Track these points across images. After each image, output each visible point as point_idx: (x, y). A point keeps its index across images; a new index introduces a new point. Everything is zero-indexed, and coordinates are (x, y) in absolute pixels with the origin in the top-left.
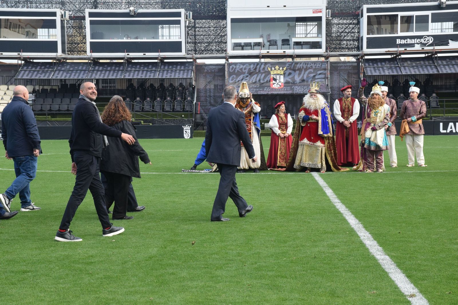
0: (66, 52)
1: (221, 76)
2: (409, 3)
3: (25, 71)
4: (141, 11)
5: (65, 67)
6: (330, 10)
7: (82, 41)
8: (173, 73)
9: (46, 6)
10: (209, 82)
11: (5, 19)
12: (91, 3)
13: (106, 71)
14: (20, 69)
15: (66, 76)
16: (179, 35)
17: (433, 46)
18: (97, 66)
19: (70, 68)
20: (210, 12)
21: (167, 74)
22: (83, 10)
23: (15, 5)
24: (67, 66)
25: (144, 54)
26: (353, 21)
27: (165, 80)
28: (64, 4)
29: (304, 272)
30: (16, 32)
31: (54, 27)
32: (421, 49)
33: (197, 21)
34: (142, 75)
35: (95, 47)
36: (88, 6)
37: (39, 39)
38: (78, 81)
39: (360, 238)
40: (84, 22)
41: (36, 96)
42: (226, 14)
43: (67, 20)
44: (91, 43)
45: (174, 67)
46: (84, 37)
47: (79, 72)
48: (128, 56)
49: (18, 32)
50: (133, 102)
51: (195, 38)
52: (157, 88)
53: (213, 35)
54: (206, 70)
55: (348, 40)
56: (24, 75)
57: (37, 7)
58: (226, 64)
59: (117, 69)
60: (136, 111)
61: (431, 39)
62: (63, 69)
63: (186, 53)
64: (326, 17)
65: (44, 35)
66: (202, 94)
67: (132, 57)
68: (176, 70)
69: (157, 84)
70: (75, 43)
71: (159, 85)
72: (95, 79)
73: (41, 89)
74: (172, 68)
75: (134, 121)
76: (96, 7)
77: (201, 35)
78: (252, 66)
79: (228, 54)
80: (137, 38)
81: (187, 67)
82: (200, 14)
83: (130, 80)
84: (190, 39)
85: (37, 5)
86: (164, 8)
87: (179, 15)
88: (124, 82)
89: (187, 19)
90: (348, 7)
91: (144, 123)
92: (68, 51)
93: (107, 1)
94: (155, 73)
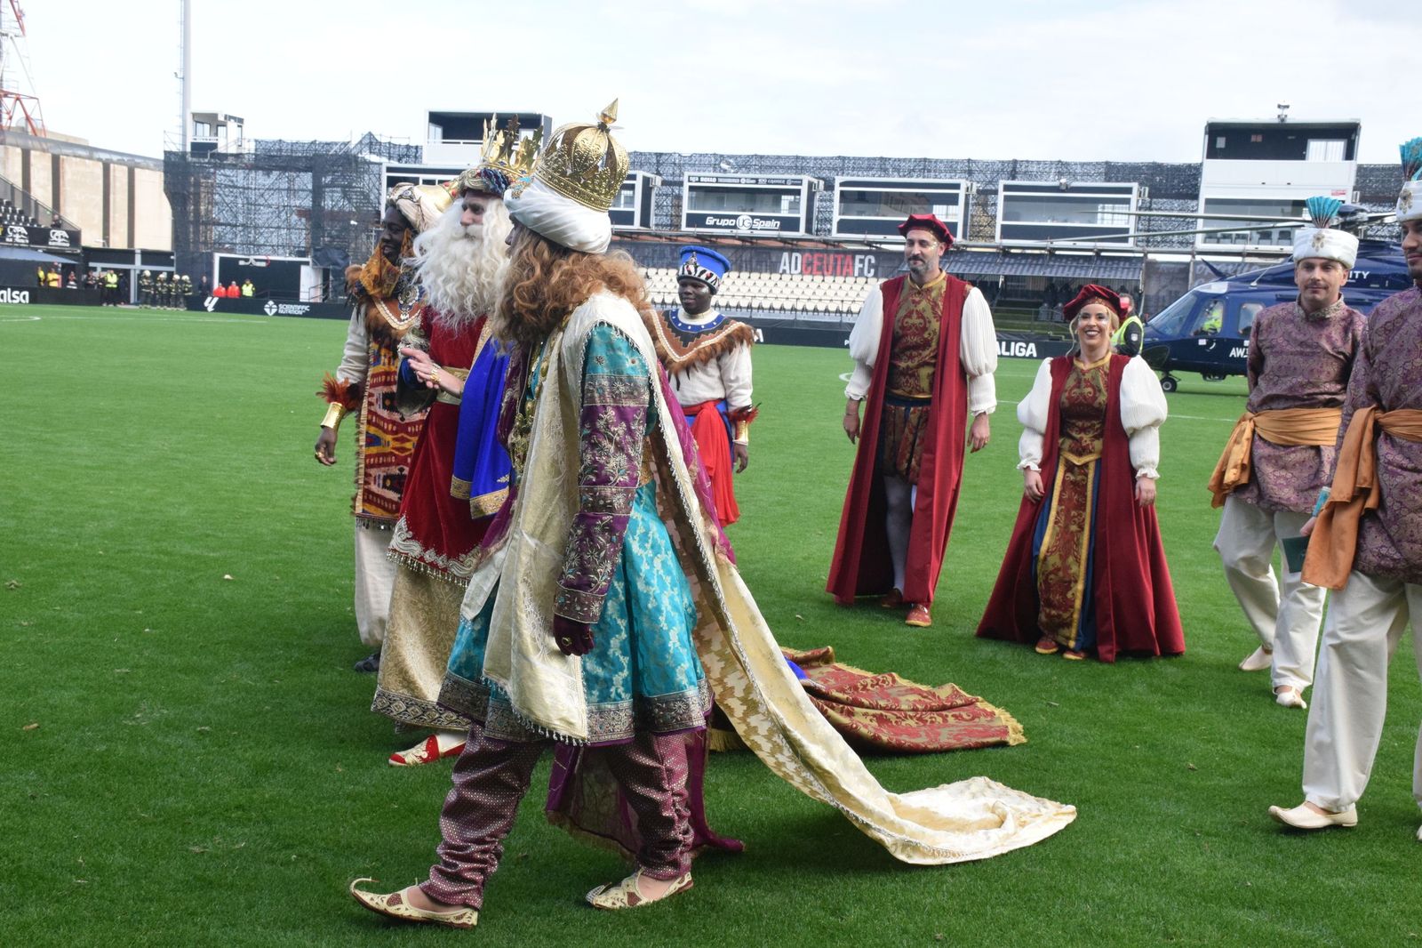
0: (968, 238)
1: (1182, 279)
4: (1075, 184)
5: (965, 257)
6: (1359, 192)
7: (990, 223)
8: (1113, 272)
9: (948, 175)
10: (1164, 287)
12: (1008, 172)
13: (1019, 264)
18: (1007, 257)
19: (971, 259)
20: (1174, 189)
21: (1104, 273)
22: (996, 182)
23: (908, 174)
24: (967, 256)
25: (1074, 244)
28: (971, 173)
31: (956, 203)
33: (1154, 200)
34: (1069, 273)
35: (1008, 232)
36: (1004, 176)
38: (980, 277)
40: (996, 197)
42: (1199, 192)
43: (973, 195)
44: (1003, 226)
46: (994, 217)
47: (982, 264)
48: (1052, 246)
51: (1150, 223)
54: (1160, 270)
57: (936, 177)
58: (1192, 263)
59: (1035, 262)
63: (1134, 244)
64: (1352, 202)
66: (1152, 303)
67: (1056, 247)
68: (1117, 268)
70: (981, 226)
74: (1113, 264)
75: (1051, 335)
76: (1014, 178)
78: (1230, 267)
79: (1196, 248)
80: (1066, 221)
81: (1133, 263)
82: (1160, 190)
84: (1142, 224)
85: (937, 173)
86: (1109, 181)
87: (1129, 191)
89: (1140, 196)
90: (1388, 188)
92: (970, 236)
93: (1030, 169)
94: (1087, 271)
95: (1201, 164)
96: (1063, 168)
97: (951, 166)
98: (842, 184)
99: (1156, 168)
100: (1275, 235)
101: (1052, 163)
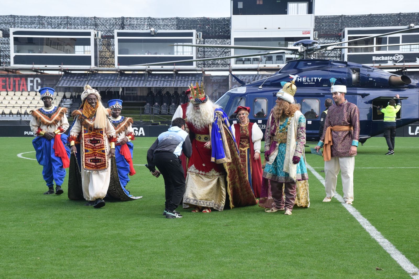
0: (98, 65)
1: (225, 86)
2: (383, 26)
3: (65, 80)
4: (160, 31)
5: (97, 77)
6: (317, 32)
7: (111, 56)
8: (186, 83)
9: (82, 27)
10: (215, 91)
11: (47, 38)
12: (119, 24)
13: (131, 80)
14: (60, 79)
15: (97, 85)
16: (191, 51)
17: (403, 62)
18: (123, 76)
19: (101, 78)
20: (216, 33)
21: (181, 83)
22: (112, 31)
23: (57, 26)
24: (98, 76)
25: (162, 67)
26: (336, 41)
27: (179, 88)
28: (97, 26)
29: (318, 252)
30: (55, 48)
31: (89, 44)
32: (393, 65)
33: (206, 40)
34: (160, 84)
35: (122, 61)
36: (117, 27)
37: (77, 54)
38: (107, 89)
39: (360, 223)
40: (113, 40)
41: (73, 101)
42: (230, 34)
43: (99, 39)
44: (119, 57)
45: (187, 78)
46: (113, 53)
47: (108, 81)
48: (149, 69)
49: (57, 49)
50: (152, 106)
51: (204, 54)
52: (172, 95)
53: (219, 52)
54: (212, 81)
55: (332, 57)
56: (64, 84)
57: (75, 28)
58: (230, 76)
59: (140, 79)
60: (155, 114)
61: (401, 57)
62: (95, 79)
63: (196, 66)
64: (314, 38)
65: (80, 51)
67: (152, 69)
68: (188, 81)
69: (172, 92)
70: (106, 58)
71: (174, 92)
72: (121, 87)
73: (77, 96)
74: (185, 78)
75: (153, 122)
76: (123, 28)
77: (209, 51)
79: (231, 67)
80: (156, 54)
81: (197, 77)
82: (209, 34)
83: (150, 88)
84: (200, 54)
85: (76, 26)
86: (179, 29)
87: (191, 34)
88: (145, 90)
89: (198, 38)
90: (332, 29)
91: (161, 124)
92: (99, 64)
93: (132, 23)
94: (170, 83)
95: (231, 18)
96: (151, 21)
97: (84, 21)
98: (14, 33)
99: (205, 21)
100: (274, 58)
101: (145, 19)
